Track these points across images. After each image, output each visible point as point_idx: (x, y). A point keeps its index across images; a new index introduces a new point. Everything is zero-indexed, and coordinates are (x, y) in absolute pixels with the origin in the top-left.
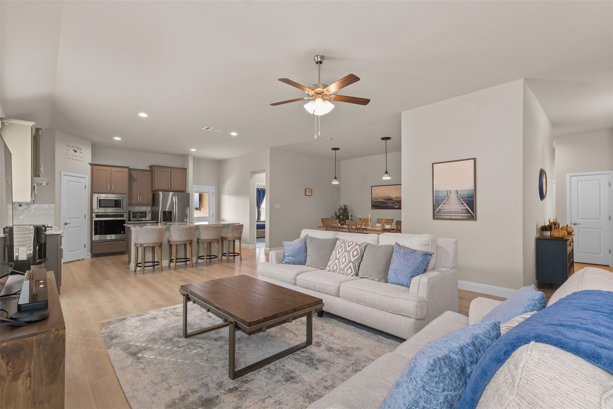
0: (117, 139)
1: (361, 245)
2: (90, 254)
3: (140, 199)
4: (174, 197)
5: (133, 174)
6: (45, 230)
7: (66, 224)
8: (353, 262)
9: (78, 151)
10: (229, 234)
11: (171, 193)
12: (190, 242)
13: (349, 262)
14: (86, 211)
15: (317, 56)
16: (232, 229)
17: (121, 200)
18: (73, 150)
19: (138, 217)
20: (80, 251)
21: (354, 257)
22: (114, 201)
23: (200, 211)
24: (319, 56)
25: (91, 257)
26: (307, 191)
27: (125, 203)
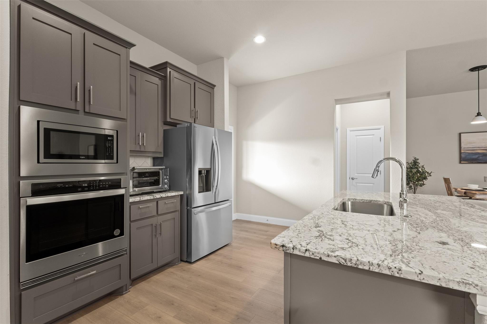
4: (214, 137)
17: (112, 136)
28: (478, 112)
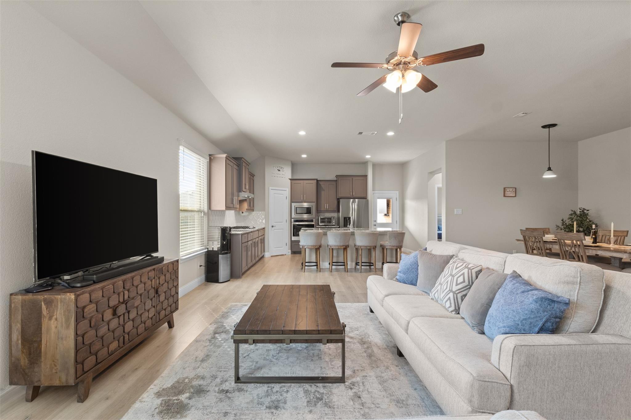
0: (304, 156)
1: (471, 268)
2: (290, 251)
3: (326, 206)
4: (353, 203)
5: (321, 185)
6: (230, 230)
7: (272, 227)
8: (454, 293)
9: (281, 170)
10: (387, 242)
11: (352, 200)
12: (344, 247)
13: (449, 292)
14: (287, 217)
15: (397, 16)
16: (389, 236)
17: (311, 207)
18: (278, 170)
19: (326, 222)
20: (283, 248)
21: (457, 285)
22: (306, 208)
23: (388, 217)
24: (399, 15)
25: (291, 254)
26: (507, 190)
27: (314, 210)
28: (548, 167)
